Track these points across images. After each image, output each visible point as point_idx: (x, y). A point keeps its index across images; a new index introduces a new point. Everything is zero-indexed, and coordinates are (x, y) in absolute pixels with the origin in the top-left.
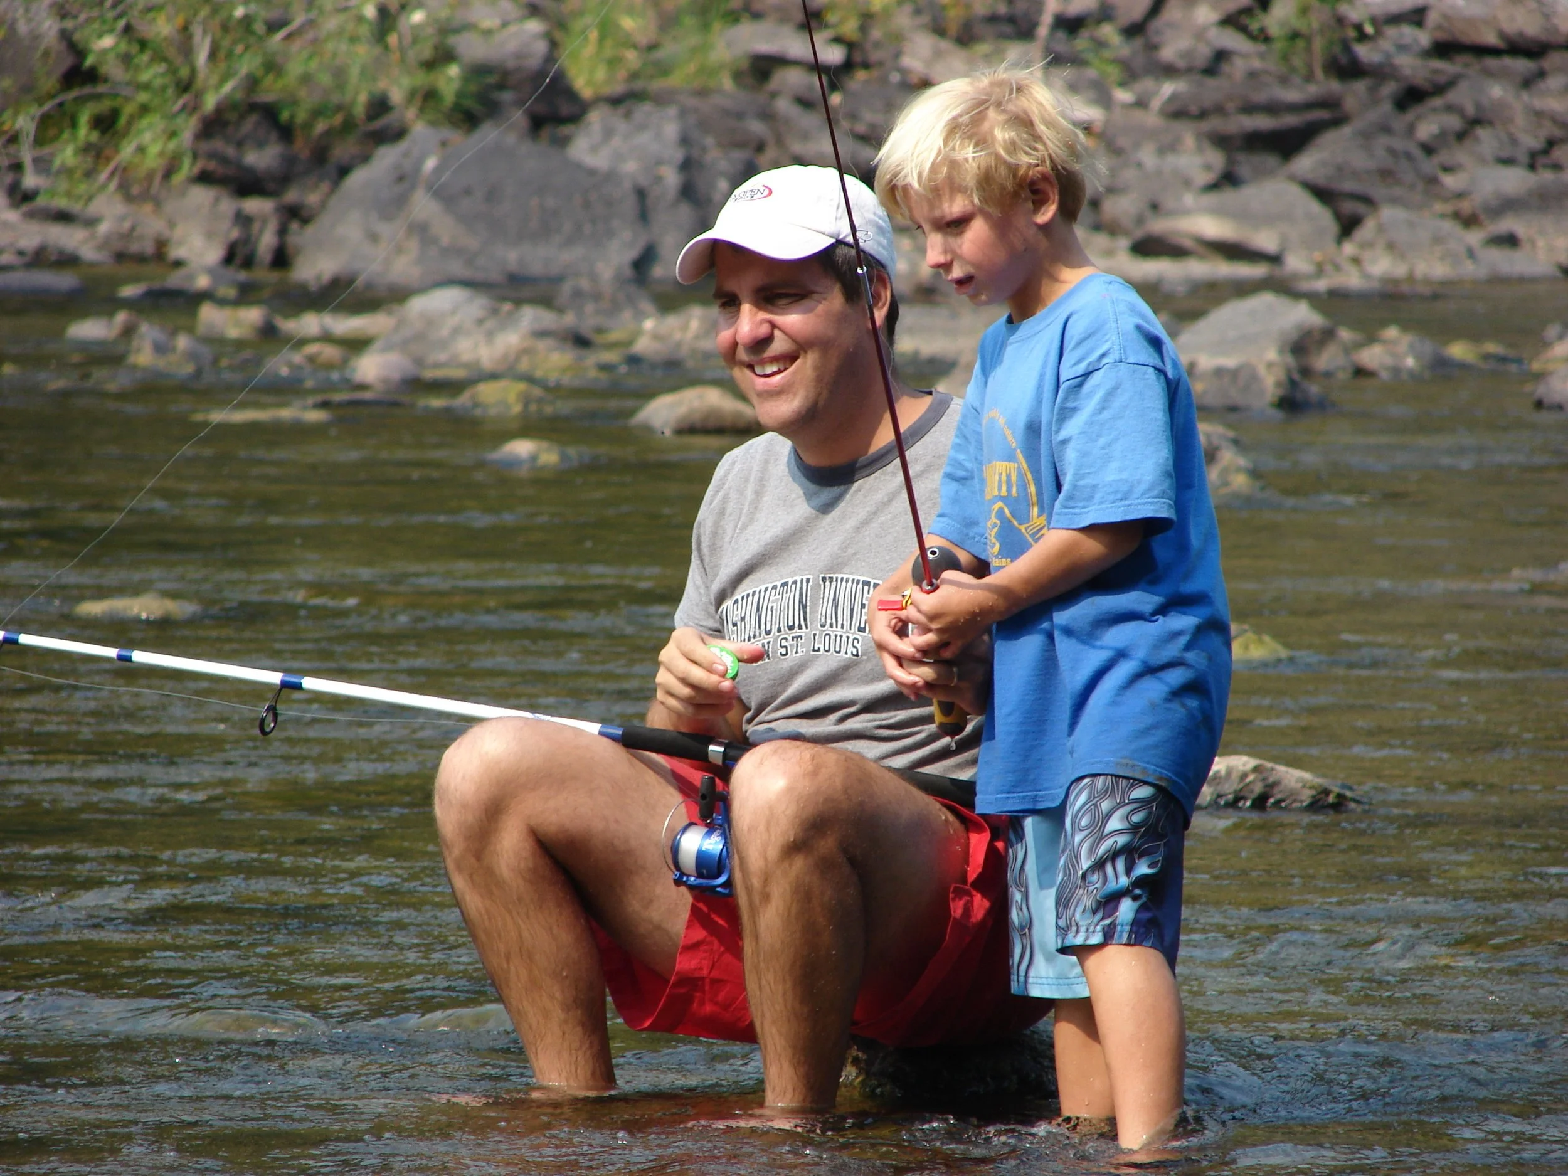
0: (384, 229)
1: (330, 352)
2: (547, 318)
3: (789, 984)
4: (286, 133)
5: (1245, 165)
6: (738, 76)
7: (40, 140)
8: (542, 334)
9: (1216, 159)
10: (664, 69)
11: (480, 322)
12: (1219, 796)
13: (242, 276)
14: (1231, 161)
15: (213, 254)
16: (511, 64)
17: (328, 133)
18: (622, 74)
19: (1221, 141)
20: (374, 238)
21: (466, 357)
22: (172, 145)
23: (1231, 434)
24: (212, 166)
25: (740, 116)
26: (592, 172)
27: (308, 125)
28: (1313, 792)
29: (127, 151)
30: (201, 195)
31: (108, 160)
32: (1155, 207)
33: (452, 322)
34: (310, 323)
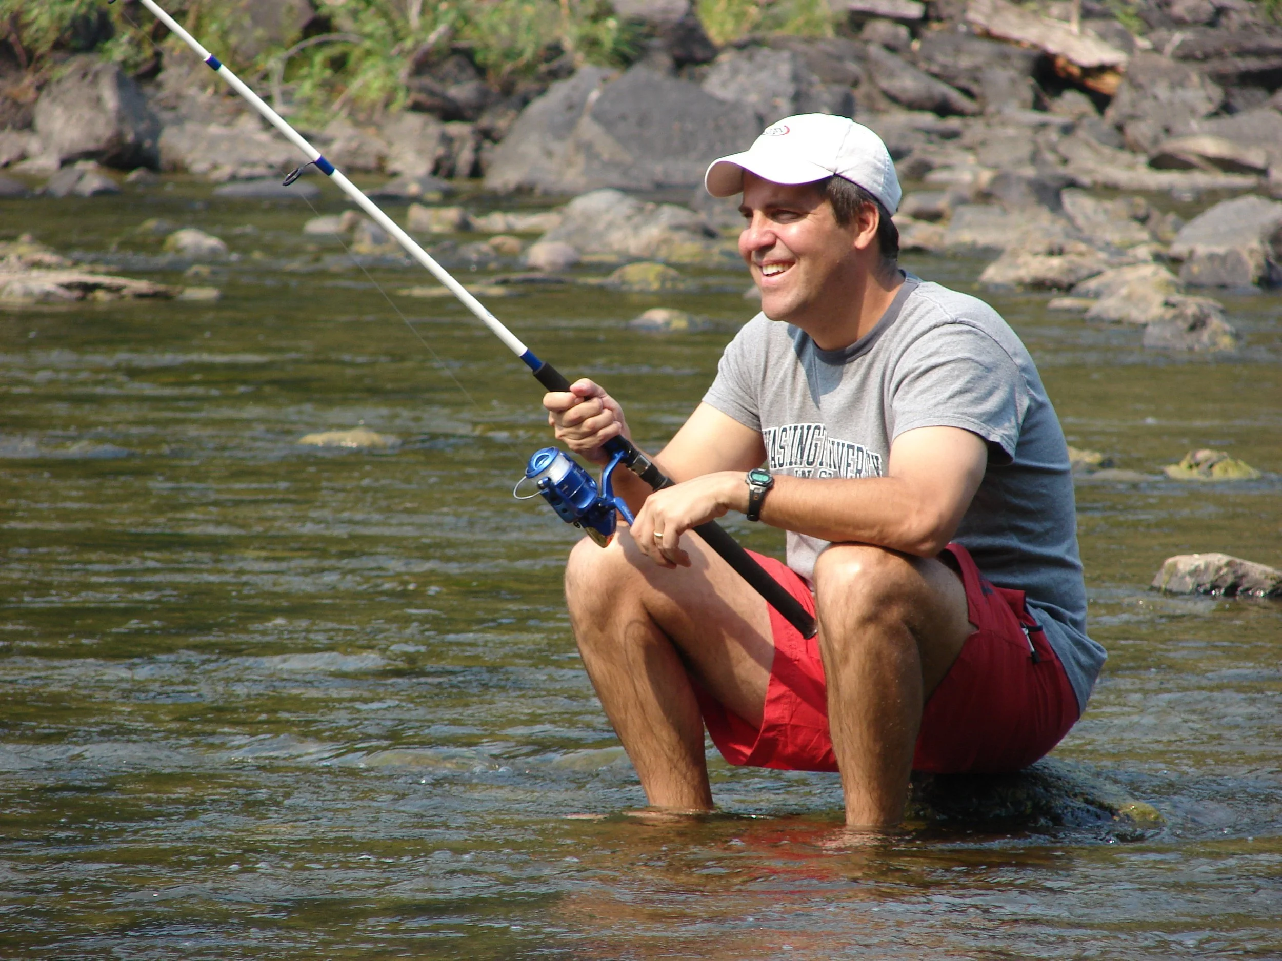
0: (558, 147)
1: (511, 243)
2: (682, 215)
3: (864, 726)
4: (481, 71)
5: (1239, 98)
6: (839, 28)
7: (286, 78)
8: (678, 228)
9: (1217, 93)
10: (779, 22)
11: (629, 218)
12: (1199, 585)
13: (445, 184)
14: (1227, 94)
15: (423, 168)
16: (658, 18)
17: (513, 72)
18: (746, 25)
19: (1220, 79)
20: (549, 154)
21: (617, 246)
22: (390, 82)
23: (1220, 305)
24: (422, 97)
25: (840, 58)
26: (722, 102)
27: (497, 66)
28: (1274, 582)
29: (355, 86)
30: (414, 121)
31: (340, 92)
32: (1168, 131)
33: (607, 218)
34: (497, 221)
